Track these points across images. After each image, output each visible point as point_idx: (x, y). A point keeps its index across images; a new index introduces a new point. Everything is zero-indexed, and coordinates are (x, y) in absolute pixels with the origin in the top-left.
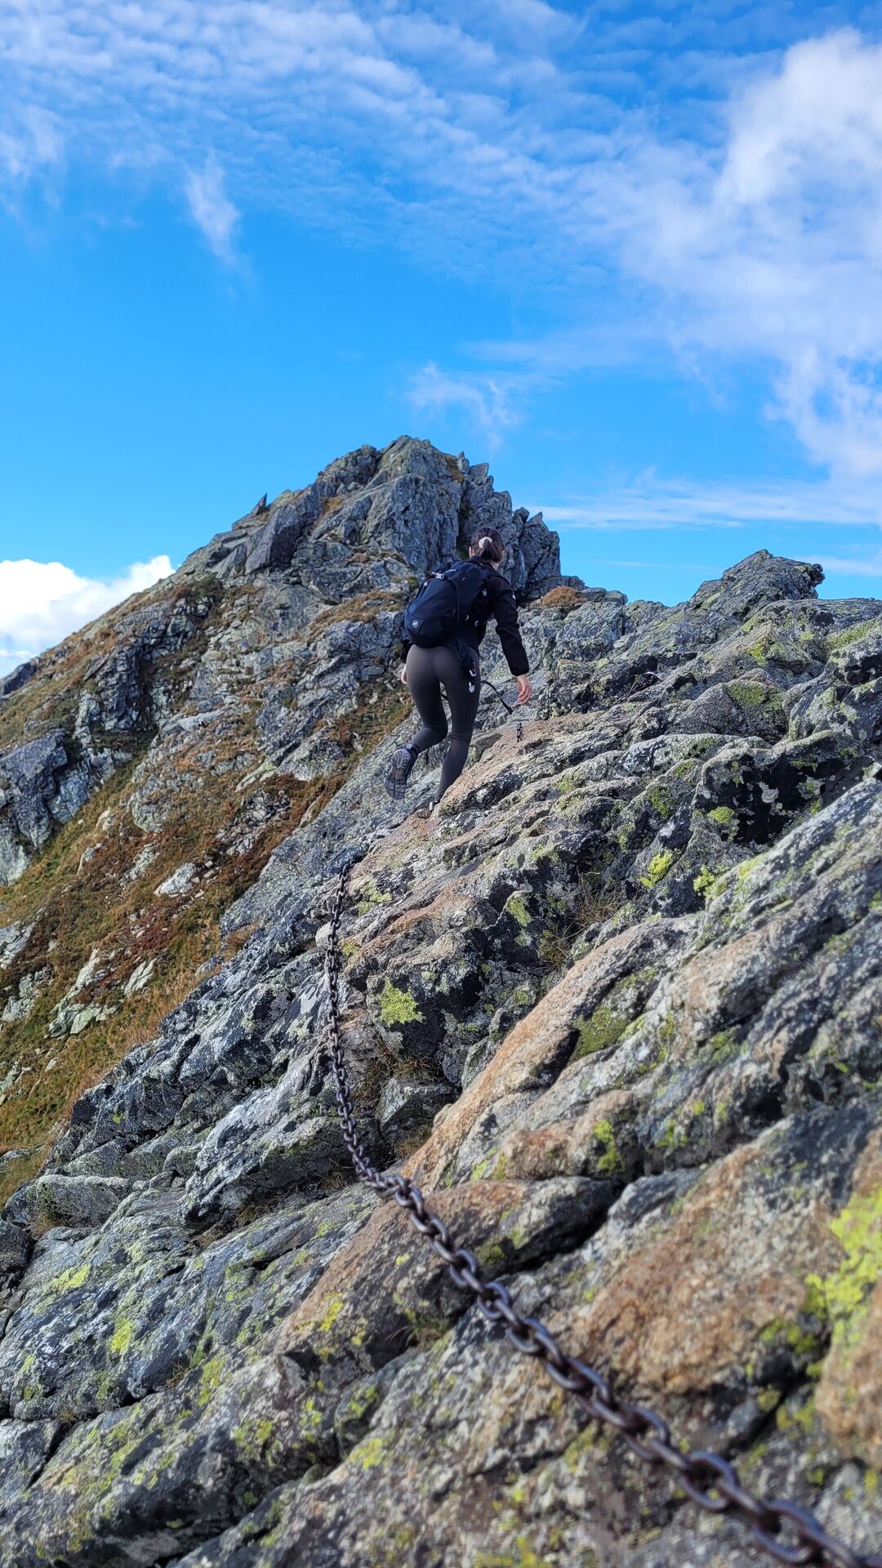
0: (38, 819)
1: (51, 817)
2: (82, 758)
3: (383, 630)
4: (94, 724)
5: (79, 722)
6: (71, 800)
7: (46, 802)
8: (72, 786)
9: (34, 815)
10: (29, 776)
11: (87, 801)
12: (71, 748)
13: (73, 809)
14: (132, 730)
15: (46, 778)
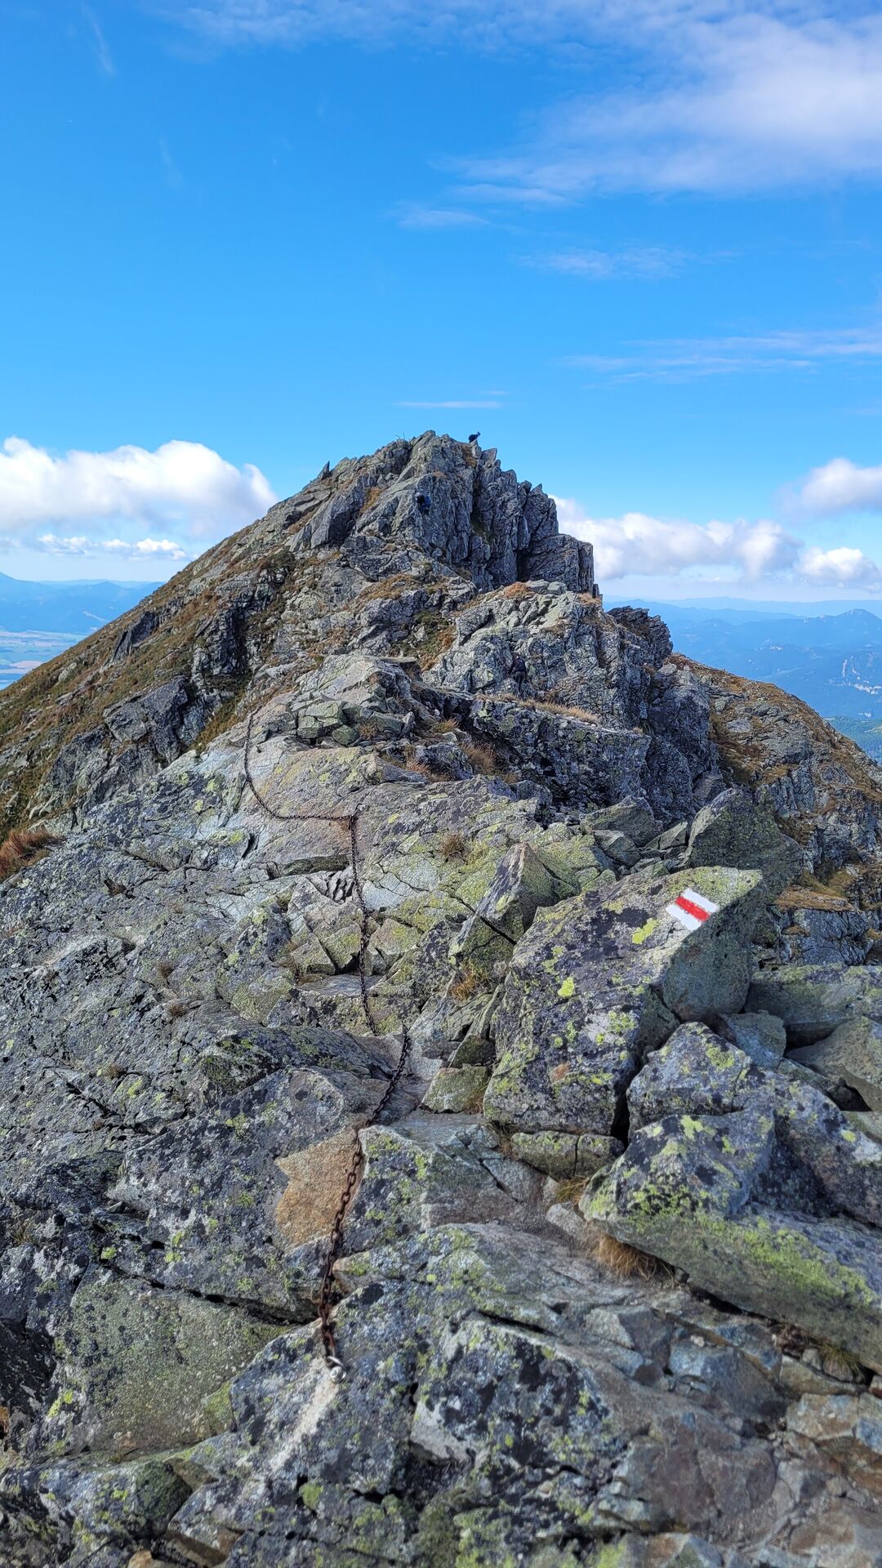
0: (170, 743)
1: (179, 741)
2: (198, 697)
3: (407, 604)
4: (205, 670)
5: (194, 669)
6: (192, 728)
7: (175, 730)
8: (192, 719)
9: (167, 740)
10: (162, 712)
11: (204, 728)
12: (189, 689)
13: (194, 735)
14: (232, 674)
15: (173, 713)
